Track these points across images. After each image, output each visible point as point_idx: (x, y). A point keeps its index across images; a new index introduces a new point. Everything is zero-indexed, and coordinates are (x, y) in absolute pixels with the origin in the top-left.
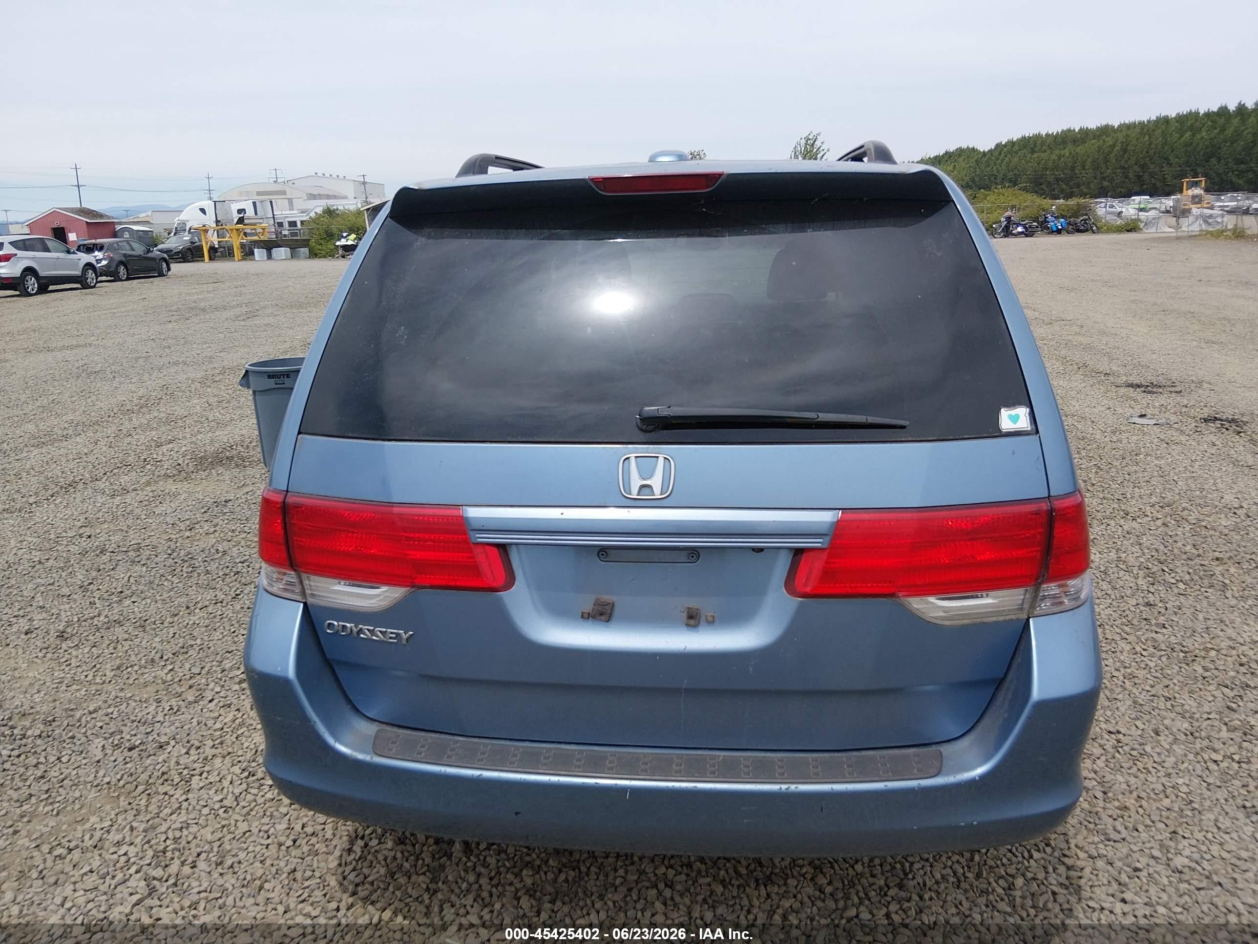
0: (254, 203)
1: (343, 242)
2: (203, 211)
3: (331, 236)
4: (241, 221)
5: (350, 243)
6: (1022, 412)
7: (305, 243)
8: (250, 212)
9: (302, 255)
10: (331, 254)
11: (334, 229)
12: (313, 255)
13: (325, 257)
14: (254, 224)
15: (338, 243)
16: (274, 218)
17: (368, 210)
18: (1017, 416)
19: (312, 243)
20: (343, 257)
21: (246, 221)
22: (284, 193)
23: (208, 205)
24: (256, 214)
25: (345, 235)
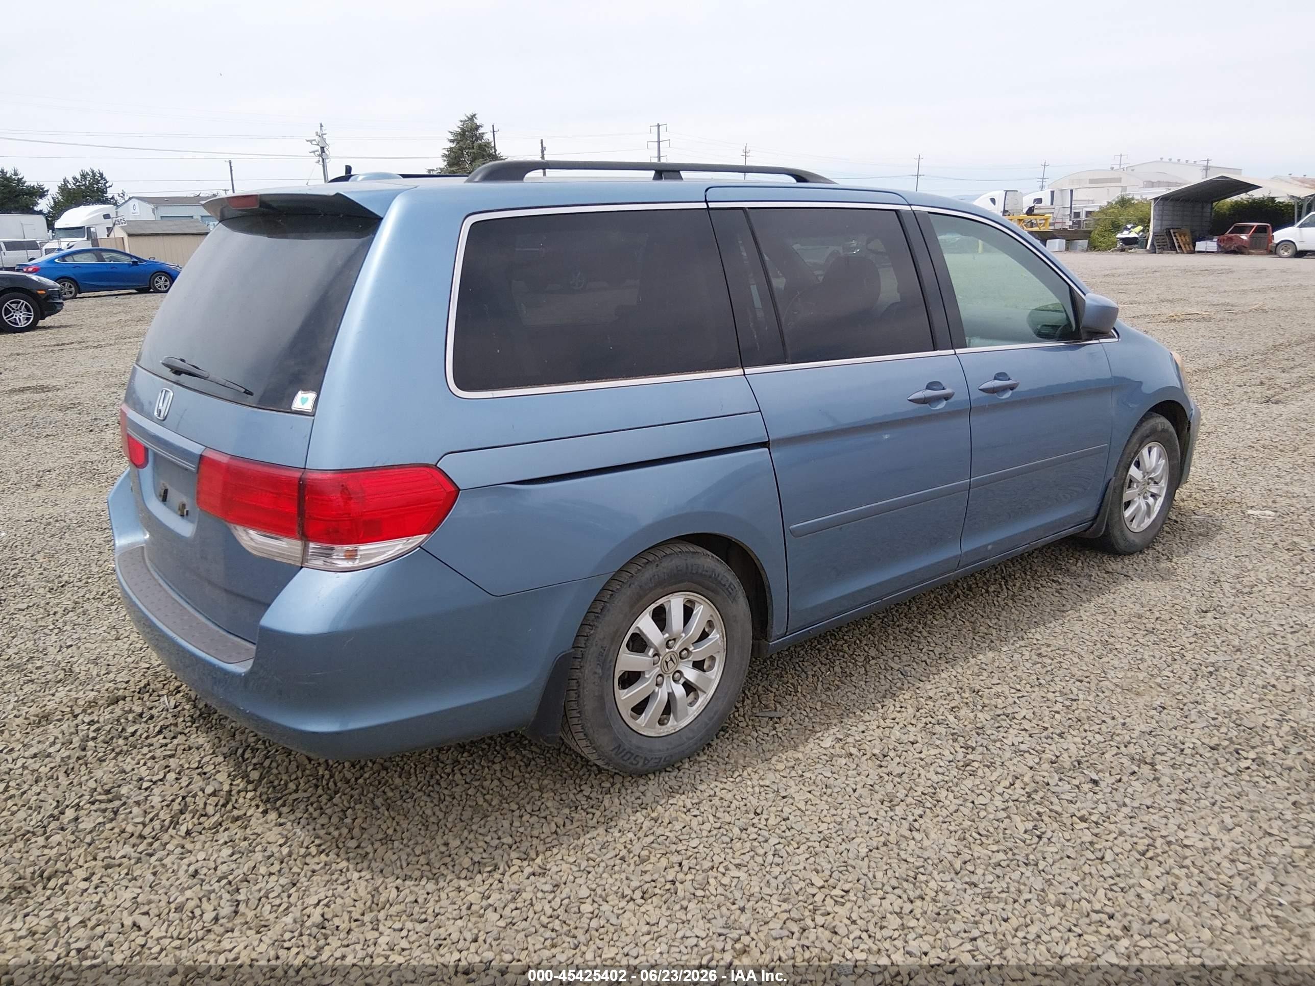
0: (1053, 193)
1: (1125, 234)
2: (993, 201)
3: (1117, 227)
4: (1030, 211)
5: (1132, 235)
6: (312, 396)
7: (1086, 235)
8: (1046, 201)
9: (1079, 248)
10: (1108, 247)
11: (1122, 220)
12: (1093, 247)
13: (1105, 250)
14: (1043, 215)
15: (1119, 236)
16: (1071, 207)
17: (1156, 199)
18: (307, 399)
19: (1094, 235)
20: (1123, 250)
21: (1036, 211)
22: (1119, 180)
23: (999, 195)
24: (1052, 204)
25: (1129, 226)
